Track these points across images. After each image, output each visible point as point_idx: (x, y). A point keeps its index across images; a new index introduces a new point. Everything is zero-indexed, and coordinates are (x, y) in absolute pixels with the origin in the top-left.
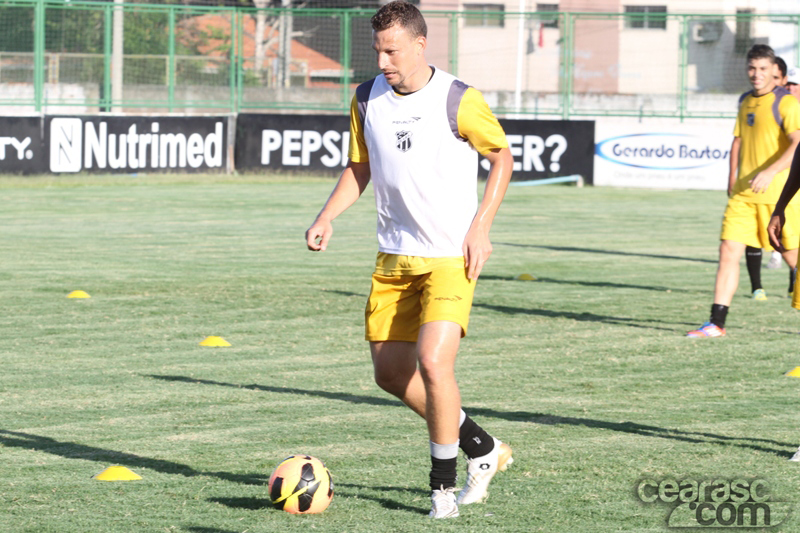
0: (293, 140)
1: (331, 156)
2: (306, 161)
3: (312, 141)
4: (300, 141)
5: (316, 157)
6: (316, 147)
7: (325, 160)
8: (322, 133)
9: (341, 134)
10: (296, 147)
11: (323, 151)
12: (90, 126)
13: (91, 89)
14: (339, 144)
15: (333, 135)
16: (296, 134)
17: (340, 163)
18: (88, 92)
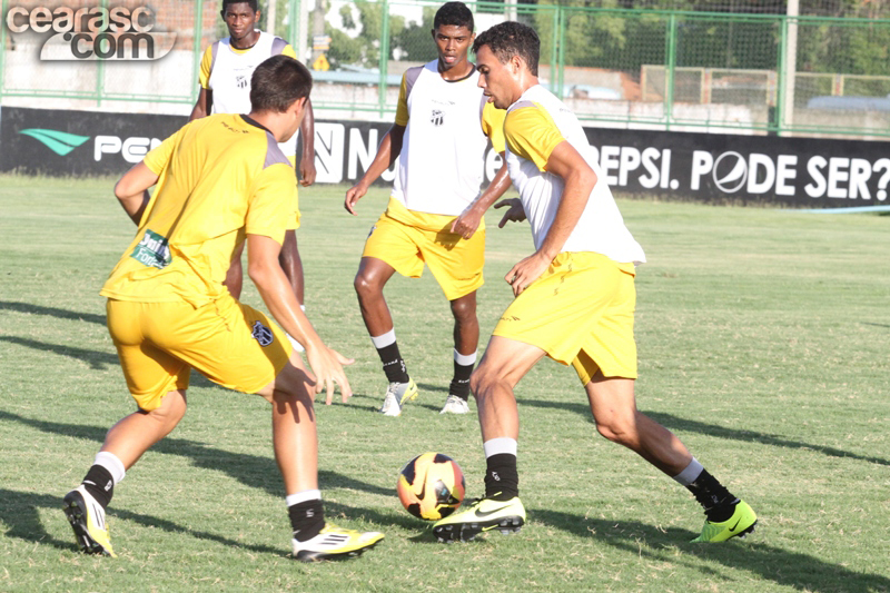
0: (611, 157)
1: (649, 176)
2: (623, 181)
3: (631, 159)
4: (618, 158)
5: (633, 176)
6: (634, 166)
7: (643, 180)
8: (641, 150)
9: (661, 153)
10: (614, 164)
11: (642, 170)
12: (355, 133)
13: (759, 111)
14: (658, 163)
15: (652, 152)
16: (614, 150)
17: (659, 184)
18: (755, 115)
